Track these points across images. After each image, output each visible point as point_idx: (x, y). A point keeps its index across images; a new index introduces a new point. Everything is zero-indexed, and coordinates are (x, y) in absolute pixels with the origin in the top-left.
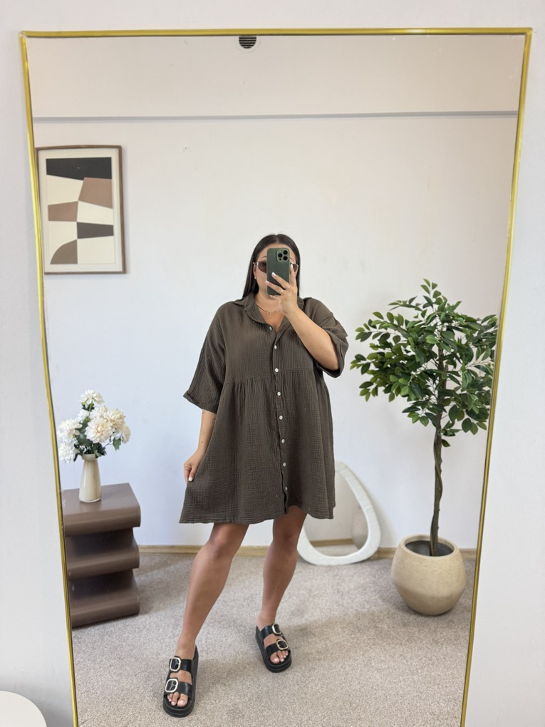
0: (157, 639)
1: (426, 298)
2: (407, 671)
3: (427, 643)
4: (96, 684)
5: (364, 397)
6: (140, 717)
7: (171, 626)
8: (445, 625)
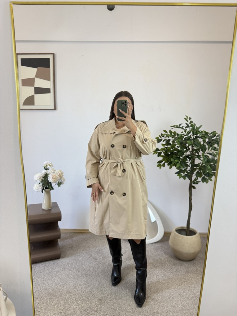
1: (186, 124)
3: (184, 273)
4: (42, 287)
5: (159, 167)
7: (74, 263)
8: (192, 265)
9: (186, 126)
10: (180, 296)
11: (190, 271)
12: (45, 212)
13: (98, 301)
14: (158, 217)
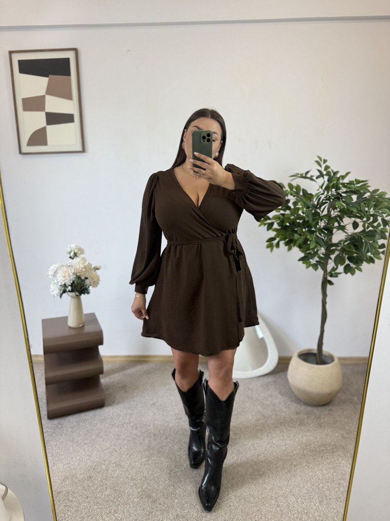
0: (118, 425)
1: (319, 171)
2: (299, 447)
3: (313, 427)
4: (74, 458)
5: (269, 249)
6: (106, 482)
7: (128, 415)
8: (327, 413)
9: (318, 174)
10: (308, 467)
11: (323, 423)
12: (73, 332)
13: (169, 479)
14: (268, 333)
